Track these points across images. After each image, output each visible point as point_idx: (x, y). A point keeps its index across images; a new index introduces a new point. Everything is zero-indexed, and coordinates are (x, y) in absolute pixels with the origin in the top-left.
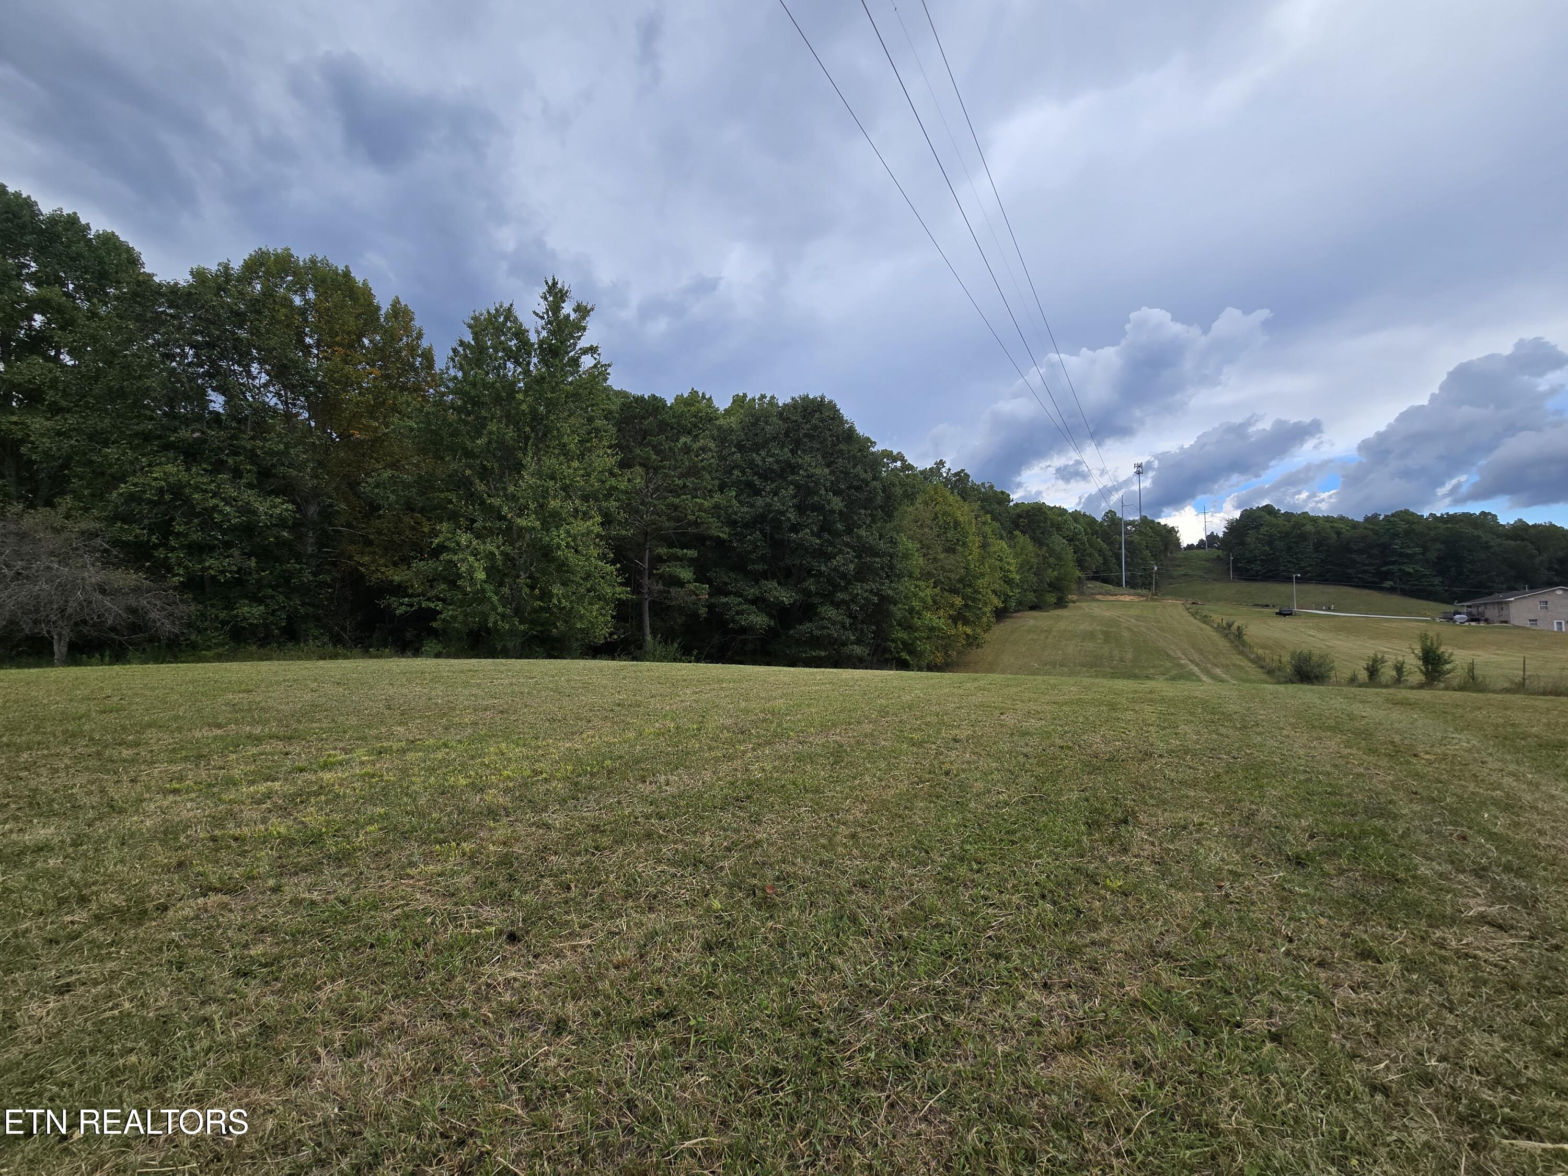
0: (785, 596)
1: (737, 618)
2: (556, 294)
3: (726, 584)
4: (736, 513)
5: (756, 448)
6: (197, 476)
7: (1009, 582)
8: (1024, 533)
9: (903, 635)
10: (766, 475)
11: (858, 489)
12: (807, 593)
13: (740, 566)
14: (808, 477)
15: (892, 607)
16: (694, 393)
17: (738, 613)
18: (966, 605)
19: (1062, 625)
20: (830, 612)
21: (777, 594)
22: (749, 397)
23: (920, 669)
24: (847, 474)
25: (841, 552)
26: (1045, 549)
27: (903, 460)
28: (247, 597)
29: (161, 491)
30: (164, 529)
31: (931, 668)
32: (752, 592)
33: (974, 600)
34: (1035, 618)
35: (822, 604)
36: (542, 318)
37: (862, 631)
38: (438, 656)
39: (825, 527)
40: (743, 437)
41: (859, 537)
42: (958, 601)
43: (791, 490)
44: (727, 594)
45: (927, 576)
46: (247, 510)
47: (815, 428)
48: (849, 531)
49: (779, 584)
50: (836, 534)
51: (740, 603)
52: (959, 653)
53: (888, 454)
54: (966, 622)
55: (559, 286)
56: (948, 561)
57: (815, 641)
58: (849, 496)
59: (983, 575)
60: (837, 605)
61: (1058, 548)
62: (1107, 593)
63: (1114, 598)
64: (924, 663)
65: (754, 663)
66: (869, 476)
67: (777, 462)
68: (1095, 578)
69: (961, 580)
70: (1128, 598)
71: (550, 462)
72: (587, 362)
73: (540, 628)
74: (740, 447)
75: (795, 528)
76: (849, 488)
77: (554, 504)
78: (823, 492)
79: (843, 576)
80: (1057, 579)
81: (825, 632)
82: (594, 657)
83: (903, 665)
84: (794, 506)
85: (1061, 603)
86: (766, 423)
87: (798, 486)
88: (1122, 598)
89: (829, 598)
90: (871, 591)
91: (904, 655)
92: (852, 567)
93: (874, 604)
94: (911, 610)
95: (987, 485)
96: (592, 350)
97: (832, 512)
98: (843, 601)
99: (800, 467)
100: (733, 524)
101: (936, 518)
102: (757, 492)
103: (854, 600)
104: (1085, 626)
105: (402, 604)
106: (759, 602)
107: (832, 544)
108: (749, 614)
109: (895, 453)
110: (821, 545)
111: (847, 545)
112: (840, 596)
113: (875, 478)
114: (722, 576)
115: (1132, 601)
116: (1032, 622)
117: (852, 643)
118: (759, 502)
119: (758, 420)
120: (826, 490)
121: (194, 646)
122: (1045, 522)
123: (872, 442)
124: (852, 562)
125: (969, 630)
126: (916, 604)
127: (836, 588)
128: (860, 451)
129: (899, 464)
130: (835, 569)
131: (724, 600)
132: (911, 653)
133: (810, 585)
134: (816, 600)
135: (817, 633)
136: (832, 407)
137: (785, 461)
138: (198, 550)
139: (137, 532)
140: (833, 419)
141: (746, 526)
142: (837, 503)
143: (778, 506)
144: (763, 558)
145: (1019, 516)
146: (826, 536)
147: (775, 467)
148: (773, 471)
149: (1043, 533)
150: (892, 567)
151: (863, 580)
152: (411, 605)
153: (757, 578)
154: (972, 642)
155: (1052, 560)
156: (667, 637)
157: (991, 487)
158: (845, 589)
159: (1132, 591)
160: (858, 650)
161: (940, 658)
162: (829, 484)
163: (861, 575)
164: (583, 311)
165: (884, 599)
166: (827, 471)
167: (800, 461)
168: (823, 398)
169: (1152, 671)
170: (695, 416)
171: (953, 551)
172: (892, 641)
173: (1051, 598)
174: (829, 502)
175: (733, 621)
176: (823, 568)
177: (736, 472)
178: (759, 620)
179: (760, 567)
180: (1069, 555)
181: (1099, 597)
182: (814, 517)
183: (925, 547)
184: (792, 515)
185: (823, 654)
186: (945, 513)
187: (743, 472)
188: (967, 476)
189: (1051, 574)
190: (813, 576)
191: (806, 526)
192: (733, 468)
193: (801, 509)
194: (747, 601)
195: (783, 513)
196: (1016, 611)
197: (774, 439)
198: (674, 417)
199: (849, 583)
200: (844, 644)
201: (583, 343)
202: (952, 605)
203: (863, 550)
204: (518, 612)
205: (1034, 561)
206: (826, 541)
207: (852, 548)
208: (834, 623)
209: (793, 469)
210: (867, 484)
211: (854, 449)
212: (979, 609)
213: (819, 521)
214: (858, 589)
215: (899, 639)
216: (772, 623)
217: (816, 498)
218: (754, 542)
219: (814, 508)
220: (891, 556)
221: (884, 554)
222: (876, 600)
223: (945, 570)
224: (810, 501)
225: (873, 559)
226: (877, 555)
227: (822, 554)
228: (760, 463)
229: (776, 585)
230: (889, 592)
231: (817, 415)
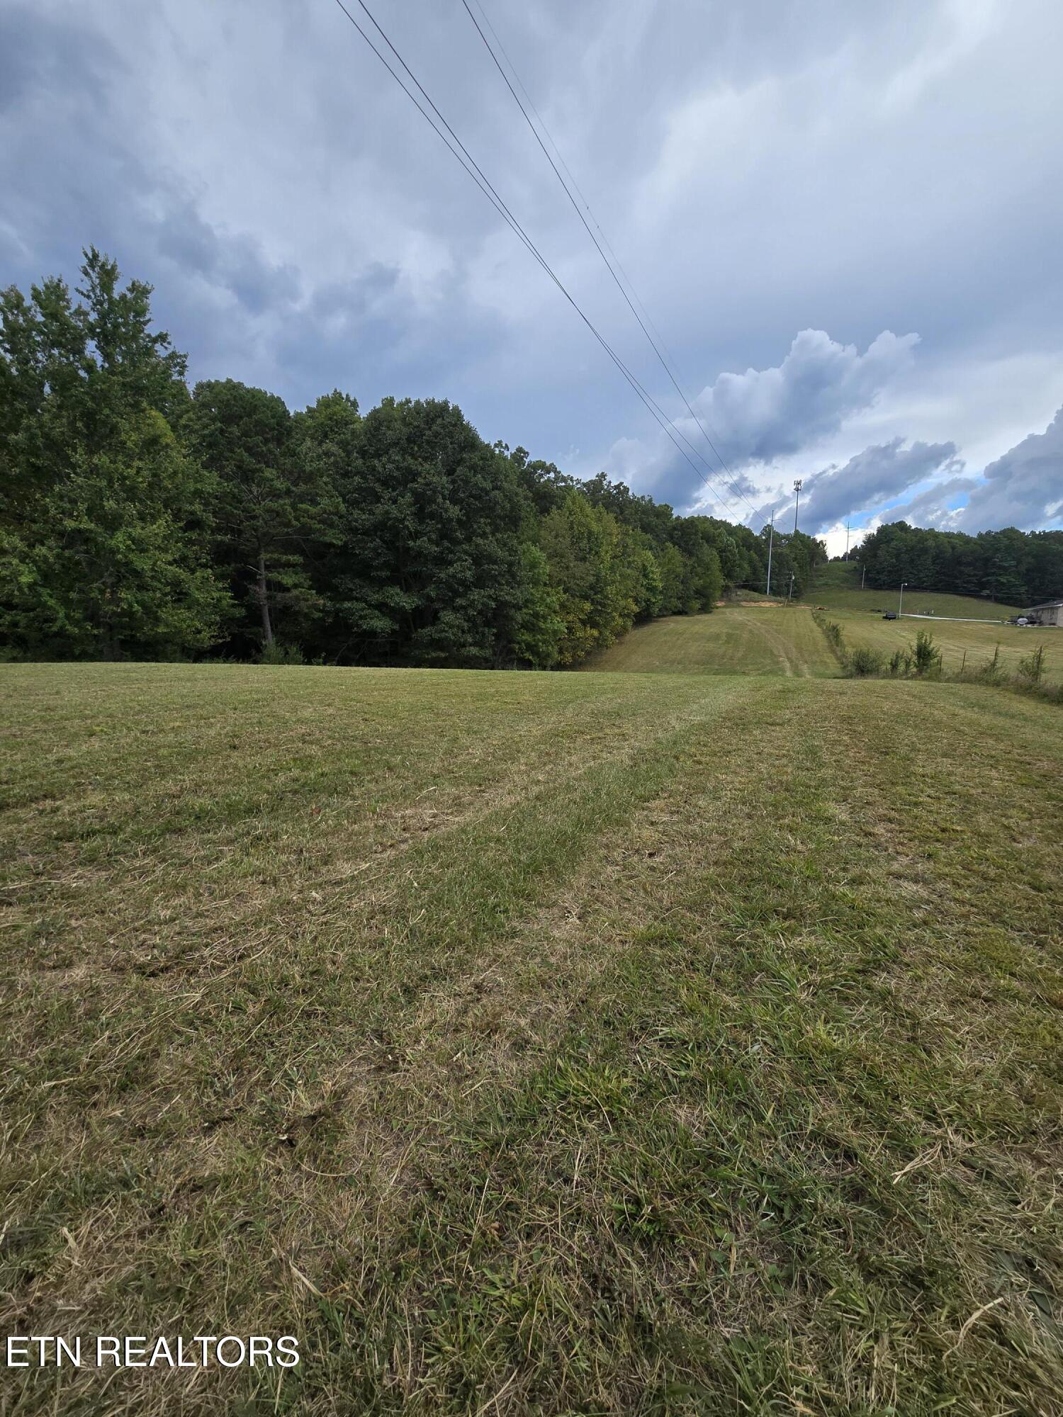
0: (406, 601)
1: (360, 622)
2: (100, 269)
3: (351, 590)
4: (356, 521)
5: (378, 455)
7: (651, 589)
8: (675, 544)
9: (527, 637)
10: (386, 482)
11: (478, 498)
12: (429, 598)
13: (364, 571)
14: (427, 485)
15: (512, 612)
16: (337, 395)
17: (361, 617)
18: (595, 610)
19: (697, 628)
20: (448, 616)
21: (397, 599)
22: (397, 401)
23: (544, 668)
24: (466, 482)
25: (460, 559)
26: (694, 559)
27: (555, 471)
31: (560, 667)
32: (375, 598)
33: (604, 606)
34: (677, 622)
35: (444, 609)
36: (89, 297)
37: (484, 634)
39: (444, 535)
40: (365, 442)
41: (477, 545)
42: (588, 606)
43: (409, 497)
44: (351, 599)
45: (553, 582)
47: (436, 435)
48: (468, 539)
49: (401, 589)
50: (455, 542)
51: (363, 610)
52: (588, 653)
53: (541, 465)
54: (594, 625)
56: (579, 569)
57: (437, 644)
58: (467, 504)
59: (614, 582)
60: (456, 609)
61: (707, 559)
62: (751, 600)
63: (756, 604)
64: (550, 662)
66: (488, 485)
67: (398, 469)
68: (744, 587)
69: (592, 587)
70: (768, 605)
72: (161, 351)
73: (128, 632)
74: (363, 453)
75: (416, 535)
76: (468, 497)
78: (440, 500)
79: (462, 582)
80: (705, 588)
81: (443, 635)
82: (198, 660)
83: (527, 665)
84: (413, 514)
85: (705, 609)
86: (388, 428)
87: (414, 492)
88: (763, 604)
89: (449, 604)
90: (490, 597)
91: (528, 656)
92: (468, 574)
93: (492, 609)
94: (536, 615)
95: (647, 499)
96: (162, 338)
97: (449, 520)
98: (461, 607)
99: (419, 474)
100: (353, 530)
101: (571, 528)
102: (378, 498)
103: (472, 604)
104: (714, 630)
106: (382, 607)
107: (452, 552)
108: (371, 619)
109: (548, 464)
110: (442, 553)
111: (466, 552)
112: (459, 601)
114: (346, 582)
115: (771, 607)
116: (672, 625)
117: (471, 645)
118: (379, 509)
119: (380, 424)
120: (444, 498)
122: (696, 534)
124: (469, 569)
125: (595, 633)
126: (541, 609)
127: (457, 594)
128: (482, 459)
129: (552, 475)
130: (454, 576)
131: (347, 605)
132: (535, 653)
133: (431, 591)
134: (437, 605)
135: (436, 636)
136: (457, 413)
137: (406, 468)
140: (455, 425)
141: (366, 533)
142: (454, 511)
143: (395, 513)
144: (386, 565)
145: (675, 529)
146: (446, 544)
147: (396, 474)
148: (393, 478)
149: (693, 545)
150: (513, 576)
151: (480, 586)
153: (381, 583)
154: (600, 644)
155: (699, 569)
157: (650, 500)
158: (463, 595)
159: (773, 598)
160: (474, 651)
161: (568, 658)
162: (447, 492)
163: (480, 582)
164: (138, 290)
165: (502, 605)
166: (446, 479)
167: (420, 468)
168: (446, 403)
169: (750, 667)
170: (330, 419)
171: (584, 559)
172: (519, 643)
173: (696, 605)
174: (446, 511)
175: (358, 626)
176: (442, 575)
177: (357, 478)
178: (380, 624)
179: (384, 574)
180: (716, 565)
181: (744, 604)
182: (432, 525)
183: (554, 555)
184: (410, 524)
185: (443, 655)
187: (364, 478)
188: (626, 489)
189: (697, 582)
190: (433, 582)
191: (425, 534)
192: (356, 474)
193: (421, 515)
194: (370, 606)
195: (401, 521)
196: (659, 616)
197: (395, 444)
199: (468, 588)
200: (464, 646)
201: (152, 330)
202: (582, 610)
203: (479, 559)
205: (680, 570)
206: (448, 548)
207: (470, 555)
208: (451, 627)
209: (412, 475)
210: (487, 493)
211: (475, 458)
212: (608, 614)
213: (437, 529)
214: (475, 595)
215: (524, 641)
216: (396, 627)
217: (434, 507)
218: (375, 550)
219: (432, 516)
220: (511, 564)
221: (502, 562)
222: (493, 605)
223: (574, 578)
224: (428, 510)
225: (491, 566)
226: (495, 563)
227: (442, 561)
228: (380, 469)
229: (399, 591)
230: (507, 598)
231: (439, 421)
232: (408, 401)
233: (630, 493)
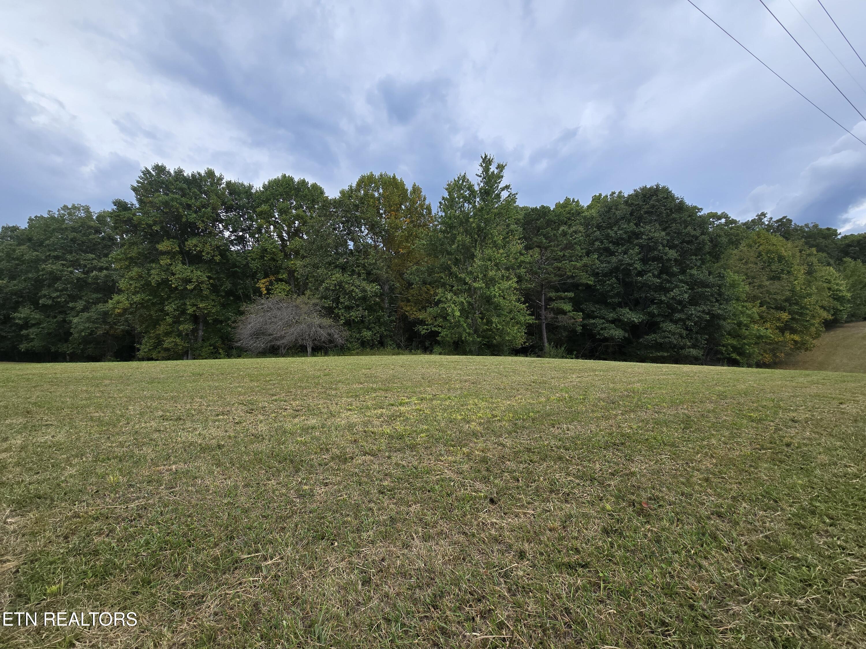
0: (635, 317)
1: (602, 332)
2: (487, 162)
3: (593, 312)
4: (598, 268)
5: (610, 226)
6: (346, 278)
7: (839, 299)
8: (855, 258)
9: (733, 342)
10: (617, 243)
11: (688, 242)
12: (652, 315)
13: (602, 300)
14: (649, 239)
15: (722, 322)
16: (567, 199)
17: (602, 329)
18: (793, 319)
20: (670, 327)
21: (629, 316)
22: (603, 195)
23: (749, 366)
24: (680, 233)
25: (677, 286)
27: (726, 216)
28: (365, 328)
29: (335, 285)
30: (337, 300)
31: (759, 365)
32: (612, 315)
33: (801, 314)
35: (663, 322)
36: (481, 176)
37: (697, 339)
38: (440, 354)
39: (665, 270)
40: (601, 221)
41: (691, 275)
42: (785, 316)
43: (637, 249)
44: (594, 318)
45: (753, 298)
46: (364, 291)
47: (653, 206)
48: (683, 272)
49: (630, 310)
50: (673, 275)
51: (604, 323)
52: (787, 354)
54: (793, 331)
55: (488, 157)
56: (775, 286)
57: (659, 347)
58: (681, 248)
59: (809, 295)
60: (676, 322)
65: (615, 360)
66: (698, 233)
67: (626, 233)
69: (787, 300)
71: (488, 252)
72: (504, 194)
73: (487, 340)
74: (599, 227)
75: (640, 274)
76: (681, 243)
77: (491, 273)
78: (661, 247)
79: (680, 302)
81: (667, 340)
82: (516, 355)
83: (735, 363)
84: (640, 259)
86: (616, 209)
87: (641, 247)
89: (669, 317)
90: (703, 312)
91: (734, 356)
92: (686, 296)
93: (706, 320)
94: (740, 324)
95: (811, 225)
96: (507, 187)
97: (669, 260)
98: (680, 319)
99: (643, 233)
100: (596, 275)
101: (760, 255)
102: (612, 254)
103: (689, 317)
105: (424, 329)
106: (617, 322)
107: (669, 282)
108: (609, 330)
109: (719, 213)
110: (661, 283)
111: (681, 281)
112: (677, 316)
113: (703, 234)
114: (590, 307)
117: (689, 347)
118: (614, 259)
119: (610, 209)
120: (663, 246)
121: (349, 349)
123: (699, 209)
124: (686, 292)
125: (797, 338)
126: (744, 319)
127: (674, 310)
128: (690, 216)
129: (723, 221)
130: (673, 298)
131: (593, 321)
132: (740, 354)
133: (654, 309)
134: (659, 319)
135: (661, 340)
136: (666, 191)
137: (631, 232)
138: (348, 308)
139: (328, 303)
140: (666, 198)
141: (605, 275)
142: (673, 254)
143: (627, 259)
144: (618, 295)
146: (665, 276)
147: (624, 236)
148: (622, 239)
150: (720, 294)
151: (696, 304)
152: (427, 330)
153: (613, 307)
154: (801, 346)
156: (558, 344)
157: (816, 226)
158: (681, 311)
160: (694, 352)
161: (768, 358)
162: (665, 242)
163: (694, 301)
164: (501, 167)
165: (714, 317)
166: (663, 233)
167: (642, 230)
168: (657, 186)
170: (569, 213)
171: (778, 278)
172: (723, 346)
174: (666, 254)
175: (599, 334)
176: (663, 298)
177: (597, 243)
178: (618, 333)
179: (616, 300)
182: (655, 266)
183: (751, 278)
184: (638, 266)
185: (666, 354)
186: (768, 252)
187: (602, 242)
188: (790, 221)
190: (655, 303)
191: (649, 272)
192: (595, 241)
193: (644, 261)
194: (608, 321)
195: (631, 265)
196: (848, 322)
197: (623, 218)
198: (555, 216)
199: (685, 306)
200: (682, 348)
201: (502, 185)
202: (779, 319)
203: (693, 284)
204: (476, 331)
206: (665, 280)
207: (686, 283)
208: (674, 334)
209: (638, 235)
210: (697, 238)
211: (685, 216)
212: (807, 321)
213: (659, 267)
214: (692, 310)
215: (729, 344)
216: (627, 335)
217: (656, 253)
218: (611, 285)
219: (655, 259)
220: (720, 286)
221: (713, 286)
222: (708, 317)
223: (770, 294)
224: (651, 255)
225: (704, 289)
226: (707, 286)
227: (662, 289)
228: (613, 235)
229: (628, 311)
230: (719, 311)
231: (654, 198)
232: (614, 193)
233: (793, 223)
